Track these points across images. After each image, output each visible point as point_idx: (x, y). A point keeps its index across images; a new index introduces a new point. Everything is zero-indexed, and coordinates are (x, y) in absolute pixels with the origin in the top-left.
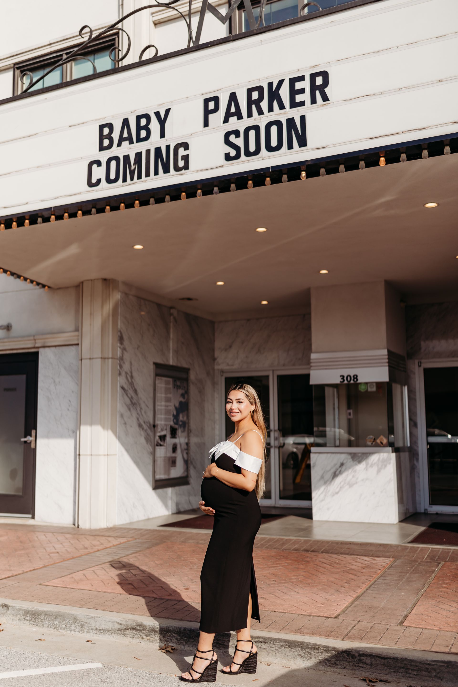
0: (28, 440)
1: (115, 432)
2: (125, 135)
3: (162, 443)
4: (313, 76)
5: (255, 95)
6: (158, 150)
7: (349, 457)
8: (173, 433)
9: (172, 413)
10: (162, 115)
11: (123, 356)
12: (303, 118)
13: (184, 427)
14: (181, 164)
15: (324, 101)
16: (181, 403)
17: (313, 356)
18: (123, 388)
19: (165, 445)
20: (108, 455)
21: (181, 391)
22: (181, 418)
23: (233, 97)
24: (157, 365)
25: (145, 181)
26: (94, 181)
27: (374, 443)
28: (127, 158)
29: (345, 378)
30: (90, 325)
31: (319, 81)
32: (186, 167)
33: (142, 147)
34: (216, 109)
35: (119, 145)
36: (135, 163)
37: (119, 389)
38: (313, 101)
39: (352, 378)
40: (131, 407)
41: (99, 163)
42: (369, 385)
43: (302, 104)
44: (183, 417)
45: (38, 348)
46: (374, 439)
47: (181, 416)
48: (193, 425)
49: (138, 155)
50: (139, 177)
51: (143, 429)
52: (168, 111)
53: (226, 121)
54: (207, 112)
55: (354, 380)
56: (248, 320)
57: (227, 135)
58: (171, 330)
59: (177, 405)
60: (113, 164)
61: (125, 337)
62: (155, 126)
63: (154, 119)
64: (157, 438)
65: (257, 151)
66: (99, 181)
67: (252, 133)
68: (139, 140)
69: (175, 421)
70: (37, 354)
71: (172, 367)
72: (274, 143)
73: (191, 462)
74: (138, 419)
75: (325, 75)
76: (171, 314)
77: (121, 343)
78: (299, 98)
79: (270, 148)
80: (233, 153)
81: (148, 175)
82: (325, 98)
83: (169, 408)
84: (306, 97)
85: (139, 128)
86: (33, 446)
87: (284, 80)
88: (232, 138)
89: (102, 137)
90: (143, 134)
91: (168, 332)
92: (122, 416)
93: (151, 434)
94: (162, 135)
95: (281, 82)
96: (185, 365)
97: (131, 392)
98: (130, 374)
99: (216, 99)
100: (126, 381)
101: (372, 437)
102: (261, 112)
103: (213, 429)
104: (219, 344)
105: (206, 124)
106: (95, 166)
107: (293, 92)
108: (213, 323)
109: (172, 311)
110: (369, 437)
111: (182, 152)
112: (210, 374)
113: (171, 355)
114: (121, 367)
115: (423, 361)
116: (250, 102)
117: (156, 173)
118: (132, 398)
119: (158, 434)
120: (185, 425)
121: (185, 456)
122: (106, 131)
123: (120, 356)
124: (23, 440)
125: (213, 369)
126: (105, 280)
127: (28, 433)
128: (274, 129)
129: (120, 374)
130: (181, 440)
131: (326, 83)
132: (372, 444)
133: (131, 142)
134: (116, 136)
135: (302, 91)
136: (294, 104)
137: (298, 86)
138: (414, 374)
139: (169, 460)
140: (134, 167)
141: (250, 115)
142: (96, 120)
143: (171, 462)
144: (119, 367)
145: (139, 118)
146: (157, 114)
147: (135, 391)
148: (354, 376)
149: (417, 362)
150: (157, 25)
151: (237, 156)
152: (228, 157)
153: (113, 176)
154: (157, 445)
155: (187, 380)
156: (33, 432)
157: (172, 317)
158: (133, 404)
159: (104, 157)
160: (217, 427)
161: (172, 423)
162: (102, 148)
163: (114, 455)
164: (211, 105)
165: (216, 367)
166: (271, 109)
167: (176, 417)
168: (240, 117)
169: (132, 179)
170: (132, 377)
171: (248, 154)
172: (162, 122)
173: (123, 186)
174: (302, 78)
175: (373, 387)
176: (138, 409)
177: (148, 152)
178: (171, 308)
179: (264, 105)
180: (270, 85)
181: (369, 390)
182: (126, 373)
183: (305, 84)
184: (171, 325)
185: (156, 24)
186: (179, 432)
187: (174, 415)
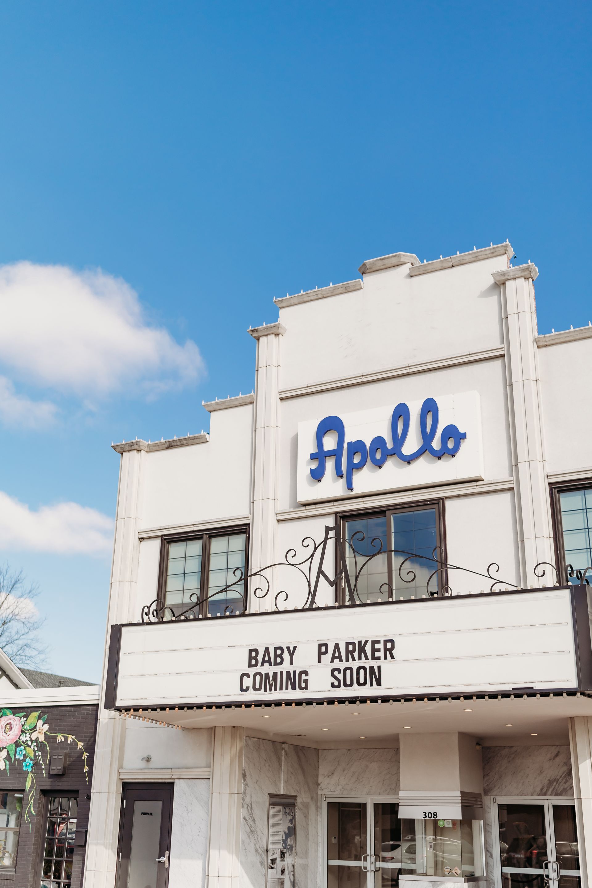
0: (162, 860)
1: (238, 857)
2: (267, 659)
3: (273, 866)
4: (386, 642)
5: (351, 648)
6: (288, 673)
7: (431, 885)
8: (283, 856)
9: (282, 838)
10: (292, 650)
11: (245, 791)
12: (379, 668)
13: (291, 851)
14: (303, 685)
15: (392, 659)
16: (289, 828)
17: (401, 793)
18: (244, 818)
19: (275, 867)
20: (232, 877)
21: (289, 817)
22: (289, 843)
23: (337, 646)
24: (271, 795)
25: (279, 693)
26: (244, 687)
27: (450, 873)
28: (267, 675)
29: (427, 815)
30: (221, 764)
31: (389, 645)
32: (306, 687)
33: (277, 669)
34: (326, 652)
35: (262, 665)
36: (273, 680)
37: (242, 819)
38: (386, 658)
39: (433, 815)
40: (250, 834)
41: (248, 676)
42: (446, 821)
43: (379, 658)
44: (290, 841)
45: (175, 779)
46: (451, 870)
47: (289, 840)
48: (298, 848)
49: (275, 674)
50: (276, 690)
51: (259, 853)
52: (295, 648)
53: (332, 661)
54: (320, 654)
55: (434, 817)
56: (349, 750)
57: (333, 671)
58: (283, 763)
59: (286, 830)
60: (258, 677)
61: (247, 774)
62: (286, 655)
63: (286, 651)
64: (270, 861)
65: (351, 685)
66: (247, 689)
67: (348, 672)
68: (276, 664)
69: (284, 845)
70: (173, 783)
71: (283, 795)
72: (362, 681)
73: (297, 883)
74: (255, 845)
75: (392, 642)
76: (283, 749)
77: (245, 780)
78: (377, 654)
79: (359, 684)
80: (336, 683)
81: (281, 689)
82: (392, 657)
83: (280, 833)
84: (381, 654)
85: (276, 656)
86: (166, 866)
87: (368, 641)
88: (336, 673)
89: (250, 658)
90: (279, 660)
91: (280, 765)
92: (243, 843)
93: (265, 858)
94: (291, 663)
95: (366, 642)
96: (293, 794)
97: (250, 821)
98: (250, 806)
99: (326, 645)
100: (247, 812)
101: (448, 867)
102: (354, 660)
103: (316, 851)
104: (323, 770)
105: (320, 661)
106: (245, 677)
107: (374, 650)
108: (317, 750)
109: (284, 745)
110: (446, 868)
111: (304, 677)
112: (315, 798)
113: (282, 785)
114: (244, 800)
115: (497, 797)
116: (347, 652)
117: (287, 689)
118: (251, 826)
119: (270, 858)
120: (292, 848)
121: (292, 877)
122: (253, 654)
123: (243, 791)
124: (158, 860)
125: (317, 794)
126: (234, 727)
127: (161, 854)
128: (362, 671)
129: (243, 807)
130: (288, 862)
131: (393, 648)
132: (449, 874)
133: (270, 665)
134: (260, 658)
135: (379, 650)
136: (374, 658)
137: (377, 646)
138: (490, 809)
139: (278, 881)
140: (272, 682)
141: (347, 660)
142: (247, 645)
143: (280, 883)
144: (242, 801)
145: (276, 649)
146: (288, 648)
147: (254, 820)
148: (434, 813)
149: (492, 798)
150: (280, 522)
151: (339, 686)
152: (333, 685)
153: (257, 686)
154: (269, 868)
155: (294, 805)
156: (167, 853)
157: (283, 751)
158: (252, 832)
159: (252, 671)
160: (320, 849)
161: (281, 847)
162: (250, 665)
163: (237, 877)
164: (323, 649)
165: (320, 792)
166: (360, 659)
167: (285, 841)
168: (341, 660)
169: (270, 690)
170: (251, 808)
171: (346, 685)
172: (291, 654)
173: (264, 694)
174: (378, 642)
175: (449, 824)
176: (256, 836)
177: (282, 673)
178: (284, 743)
179: (356, 655)
180: (360, 642)
181: (447, 826)
182: (247, 805)
183: (380, 646)
184: (283, 758)
185: (278, 521)
186: (287, 855)
187: (283, 840)
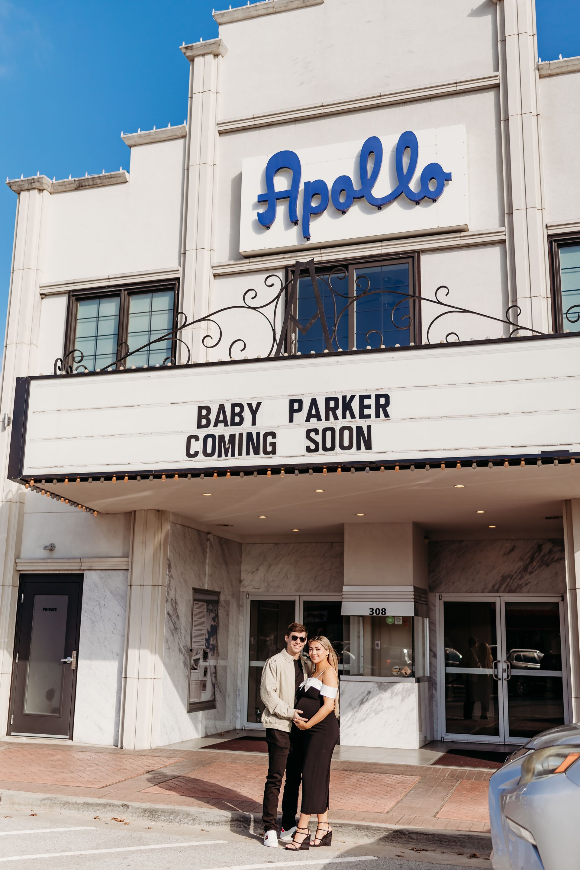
0: (68, 661)
1: (161, 657)
2: (221, 418)
3: (196, 667)
4: (378, 397)
5: (332, 404)
6: (249, 435)
7: (376, 686)
8: (205, 656)
9: (205, 637)
10: (254, 407)
11: (170, 583)
12: (369, 428)
13: (214, 651)
14: (269, 449)
15: (385, 417)
16: (212, 626)
17: (345, 588)
18: (168, 614)
19: (198, 668)
20: (154, 678)
21: (212, 615)
22: (211, 642)
23: (314, 402)
24: (195, 590)
25: (238, 459)
26: (192, 452)
27: (399, 673)
28: (222, 437)
29: (374, 611)
30: (142, 553)
31: (382, 401)
32: (274, 452)
33: (236, 430)
34: (300, 409)
35: (216, 425)
36: (229, 443)
37: (166, 614)
38: (378, 416)
39: (381, 612)
40: (174, 631)
41: (197, 438)
42: (396, 618)
43: (369, 416)
44: (213, 641)
45: (84, 570)
46: (399, 670)
47: (212, 639)
48: (220, 649)
49: (232, 437)
50: (233, 455)
51: (182, 653)
52: (259, 404)
53: (308, 420)
54: (292, 411)
55: (382, 613)
57: (309, 432)
58: (208, 555)
59: (209, 629)
60: (210, 440)
61: (172, 565)
62: (247, 414)
63: (246, 408)
64: (193, 661)
65: (333, 448)
66: (196, 454)
67: (329, 433)
68: (233, 424)
69: (207, 644)
70: (82, 575)
71: (207, 591)
72: (346, 443)
73: (218, 686)
74: (179, 644)
75: (387, 397)
76: (208, 540)
77: (169, 571)
78: (366, 412)
79: (342, 447)
80: (313, 447)
81: (240, 454)
82: (387, 415)
83: (203, 632)
84: (372, 412)
85: (233, 414)
86: (73, 667)
87: (355, 396)
88: (312, 435)
89: (200, 417)
90: (237, 419)
91: (205, 558)
92: (167, 641)
93: (188, 658)
94: (254, 423)
95: (353, 397)
96: (217, 590)
97: (174, 617)
98: (174, 600)
99: (300, 402)
100: (171, 607)
101: (397, 667)
102: (336, 418)
103: (237, 652)
104: (244, 567)
105: (291, 420)
106: (193, 441)
107: (362, 407)
108: (240, 544)
109: (209, 536)
110: (394, 667)
111: (270, 439)
112: (237, 595)
113: (207, 579)
114: (168, 593)
115: (443, 594)
116: (328, 408)
117: (248, 453)
118: (175, 623)
119: (194, 658)
120: (214, 648)
121: (213, 679)
122: (204, 412)
123: (168, 584)
124: (62, 660)
125: (239, 591)
126: (158, 511)
127: (68, 654)
128: (346, 433)
129: (167, 601)
130: (211, 662)
131: (387, 403)
132: (397, 674)
133: (226, 425)
134: (213, 417)
135: (369, 407)
136: (362, 416)
137: (366, 402)
138: (435, 606)
139: (201, 683)
140: (228, 445)
141: (327, 419)
142: (195, 402)
143: (202, 686)
144: (166, 595)
145: (233, 406)
146: (250, 405)
147: (178, 616)
148: (382, 610)
149: (437, 595)
150: (216, 277)
151: (316, 450)
152: (308, 449)
153: (209, 451)
154: (192, 669)
155: (217, 602)
156: (74, 653)
157: (209, 542)
158: (176, 629)
159: (202, 433)
160: (241, 650)
161: (204, 647)
162: (200, 426)
163: (160, 678)
164: (296, 406)
165: (242, 590)
166: (344, 417)
167: (208, 640)
168: (319, 419)
169: (226, 456)
170: (176, 603)
171: (325, 449)
172: (254, 413)
173: (218, 460)
174: (369, 397)
175: (399, 621)
176: (179, 633)
177: (241, 435)
178: (209, 533)
179: (339, 412)
180: (344, 398)
181: (396, 623)
182: (172, 599)
183: (371, 402)
184: (208, 550)
185: (215, 276)
186: (210, 655)
187: (206, 639)
